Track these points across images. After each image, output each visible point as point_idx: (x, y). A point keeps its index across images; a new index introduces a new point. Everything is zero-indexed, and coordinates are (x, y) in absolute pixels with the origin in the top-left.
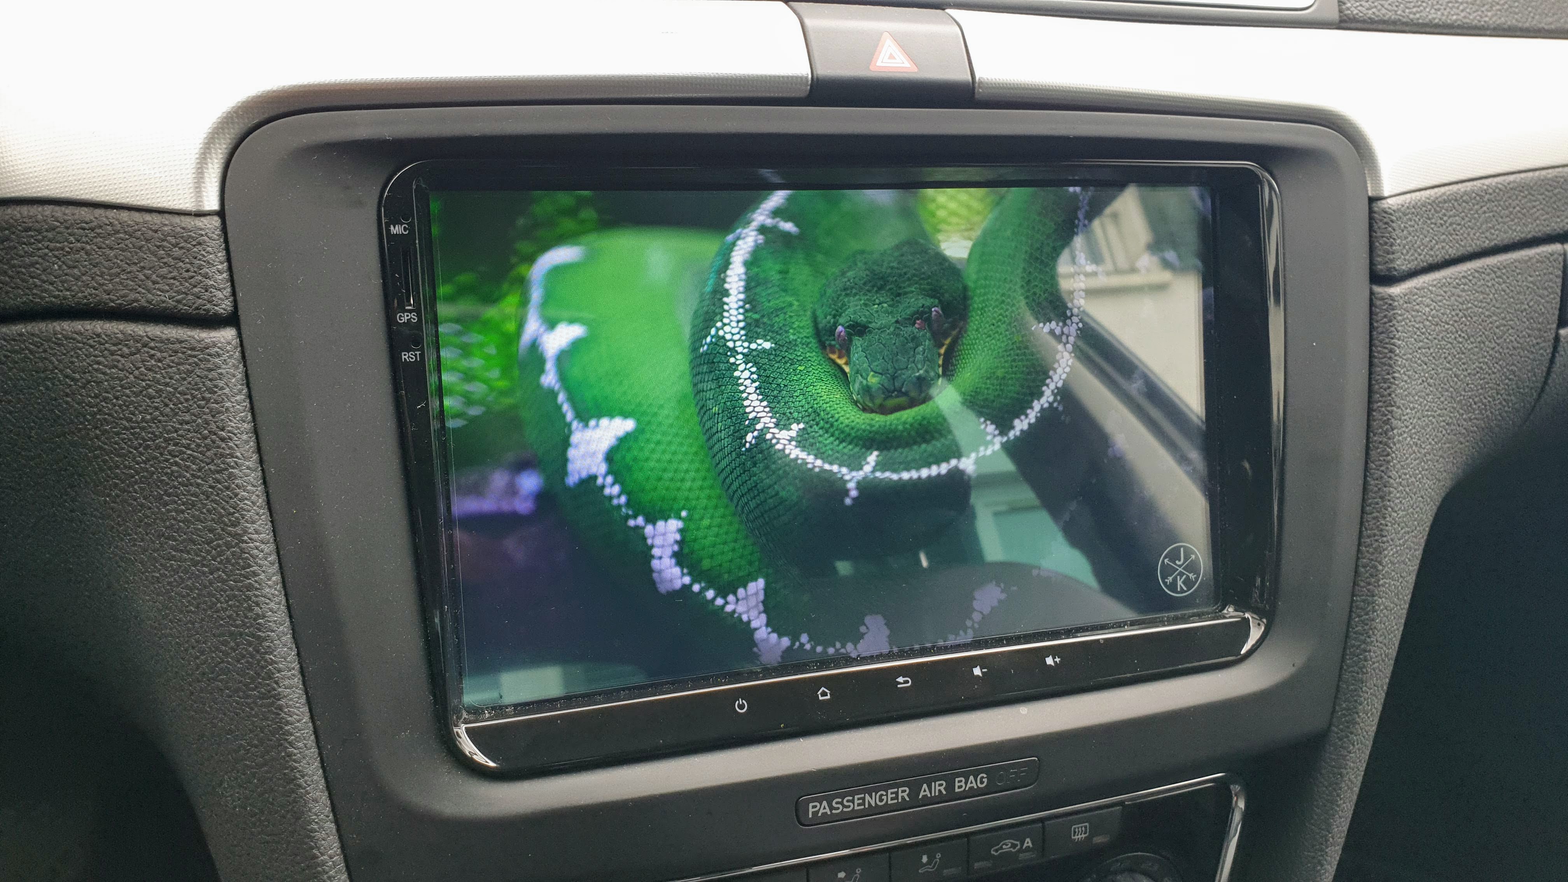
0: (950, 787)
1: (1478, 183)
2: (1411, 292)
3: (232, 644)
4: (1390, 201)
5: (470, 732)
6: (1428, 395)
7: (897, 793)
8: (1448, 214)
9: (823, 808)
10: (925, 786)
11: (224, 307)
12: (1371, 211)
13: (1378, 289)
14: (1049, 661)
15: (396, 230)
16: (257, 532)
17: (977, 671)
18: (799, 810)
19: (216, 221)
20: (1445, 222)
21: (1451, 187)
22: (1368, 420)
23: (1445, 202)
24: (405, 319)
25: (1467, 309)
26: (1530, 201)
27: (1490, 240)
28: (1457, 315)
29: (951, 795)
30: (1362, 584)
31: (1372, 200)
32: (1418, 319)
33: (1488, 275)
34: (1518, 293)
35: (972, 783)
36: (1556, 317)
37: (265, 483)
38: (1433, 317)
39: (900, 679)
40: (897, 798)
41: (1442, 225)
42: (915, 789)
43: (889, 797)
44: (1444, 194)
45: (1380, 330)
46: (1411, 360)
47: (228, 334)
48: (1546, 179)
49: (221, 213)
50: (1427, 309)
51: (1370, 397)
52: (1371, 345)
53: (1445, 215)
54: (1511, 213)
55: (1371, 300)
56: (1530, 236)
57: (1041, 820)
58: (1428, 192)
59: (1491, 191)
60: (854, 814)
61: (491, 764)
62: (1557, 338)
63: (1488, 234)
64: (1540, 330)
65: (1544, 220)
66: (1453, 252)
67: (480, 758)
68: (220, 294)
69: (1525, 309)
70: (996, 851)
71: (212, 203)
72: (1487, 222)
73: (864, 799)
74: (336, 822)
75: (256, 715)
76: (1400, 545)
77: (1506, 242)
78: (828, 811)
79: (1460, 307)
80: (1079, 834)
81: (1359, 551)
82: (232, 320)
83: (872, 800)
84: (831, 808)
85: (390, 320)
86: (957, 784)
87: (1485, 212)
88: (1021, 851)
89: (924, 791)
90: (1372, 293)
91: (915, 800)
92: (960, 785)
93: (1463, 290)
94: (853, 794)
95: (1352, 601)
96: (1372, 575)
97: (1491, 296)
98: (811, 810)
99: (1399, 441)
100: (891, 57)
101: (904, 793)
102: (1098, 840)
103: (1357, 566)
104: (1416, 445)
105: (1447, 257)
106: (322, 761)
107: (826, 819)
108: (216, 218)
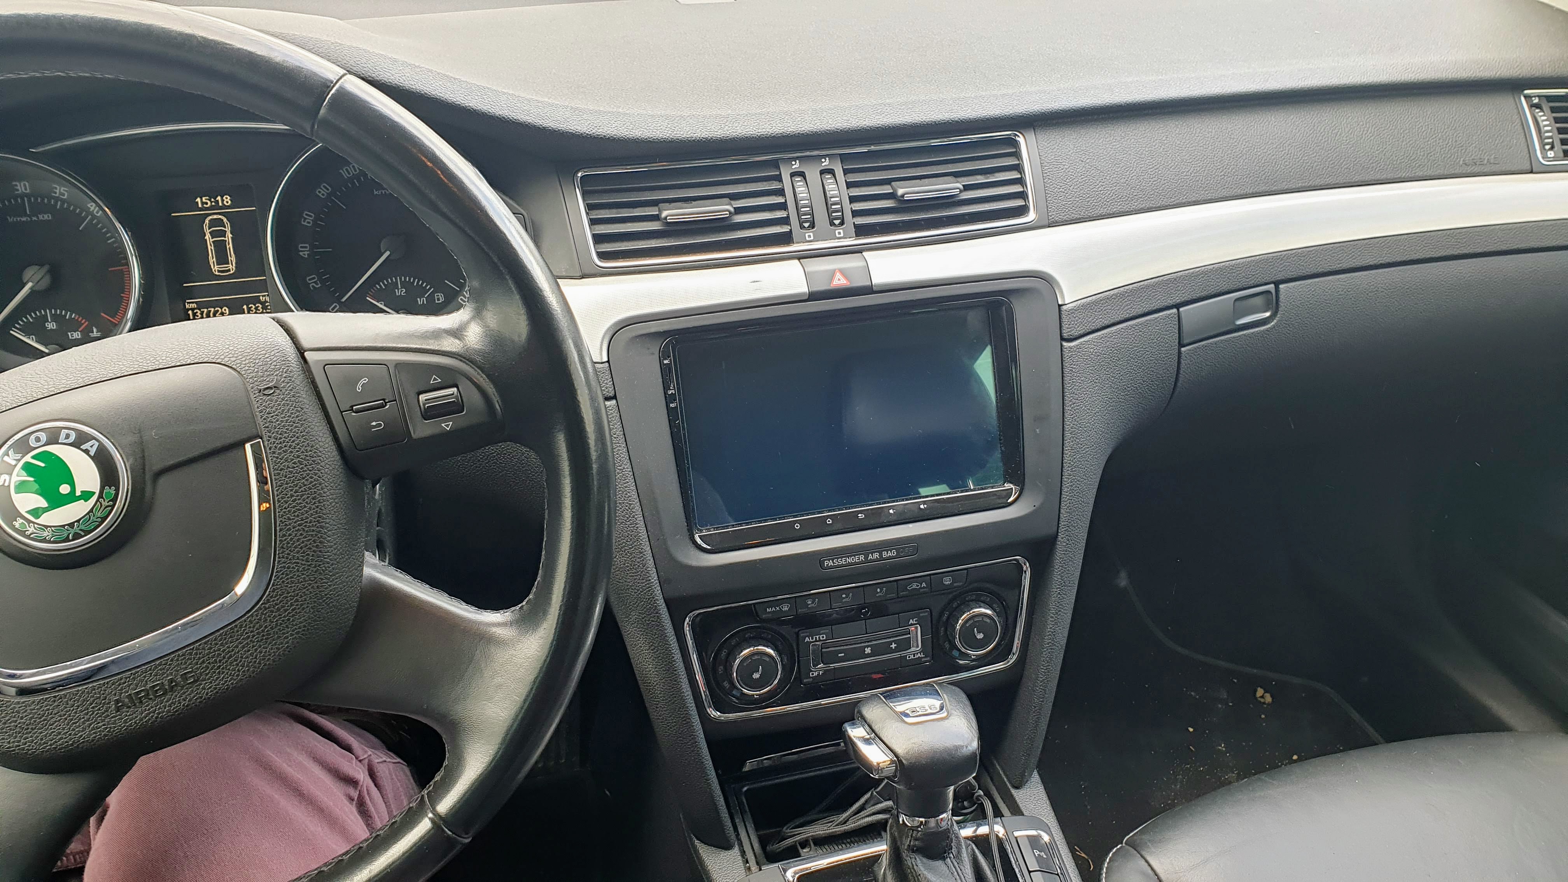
0: (881, 555)
1: (1122, 289)
2: (1081, 344)
3: (620, 507)
4: (1068, 306)
5: (700, 537)
6: (1095, 387)
7: (859, 557)
8: (1103, 306)
9: (831, 563)
10: (870, 555)
11: (612, 394)
12: (1060, 311)
13: (1065, 344)
14: (922, 507)
15: (666, 362)
16: (627, 468)
17: (891, 511)
18: (821, 564)
19: (607, 365)
20: (1102, 310)
21: (1105, 293)
22: (1063, 400)
23: (1101, 300)
24: (670, 393)
25: (1117, 347)
26: (1153, 292)
27: (1130, 314)
28: (1111, 350)
29: (881, 558)
30: (1065, 471)
31: (1060, 306)
32: (1086, 355)
33: (1130, 329)
34: (1151, 335)
35: (890, 554)
36: (1177, 343)
37: (628, 452)
38: (1096, 353)
39: (860, 515)
40: (859, 559)
41: (1100, 311)
42: (866, 557)
43: (856, 559)
44: (1101, 297)
45: (1066, 362)
46: (1083, 373)
47: (614, 402)
48: (1163, 280)
49: (608, 362)
50: (1092, 350)
51: (1063, 390)
52: (1062, 368)
53: (1101, 307)
54: (1142, 299)
55: (1061, 349)
56: (1155, 308)
57: (930, 575)
58: (1091, 297)
59: (1128, 291)
60: (842, 566)
61: (709, 547)
62: (1180, 353)
63: (1128, 311)
64: (1166, 350)
65: (1163, 300)
66: (1107, 322)
67: (705, 546)
68: (610, 389)
69: (1155, 342)
70: (910, 587)
71: (605, 359)
72: (1127, 305)
73: (846, 560)
74: (656, 568)
75: (629, 531)
76: (1083, 453)
77: (1140, 313)
78: (832, 564)
79: (1113, 346)
80: (947, 581)
81: (1063, 457)
82: (614, 397)
83: (849, 560)
84: (833, 563)
85: (665, 393)
86: (883, 554)
87: (1126, 302)
88: (921, 588)
89: (870, 557)
90: (1062, 345)
91: (867, 561)
92: (885, 555)
93: (1115, 338)
94: (842, 558)
95: (1062, 478)
96: (1069, 467)
97: (1132, 339)
98: (826, 564)
99: (1077, 409)
100: (839, 280)
101: (862, 558)
102: (955, 584)
103: (1062, 463)
104: (1089, 409)
105: (1103, 325)
106: (651, 547)
107: (831, 567)
108: (607, 363)
